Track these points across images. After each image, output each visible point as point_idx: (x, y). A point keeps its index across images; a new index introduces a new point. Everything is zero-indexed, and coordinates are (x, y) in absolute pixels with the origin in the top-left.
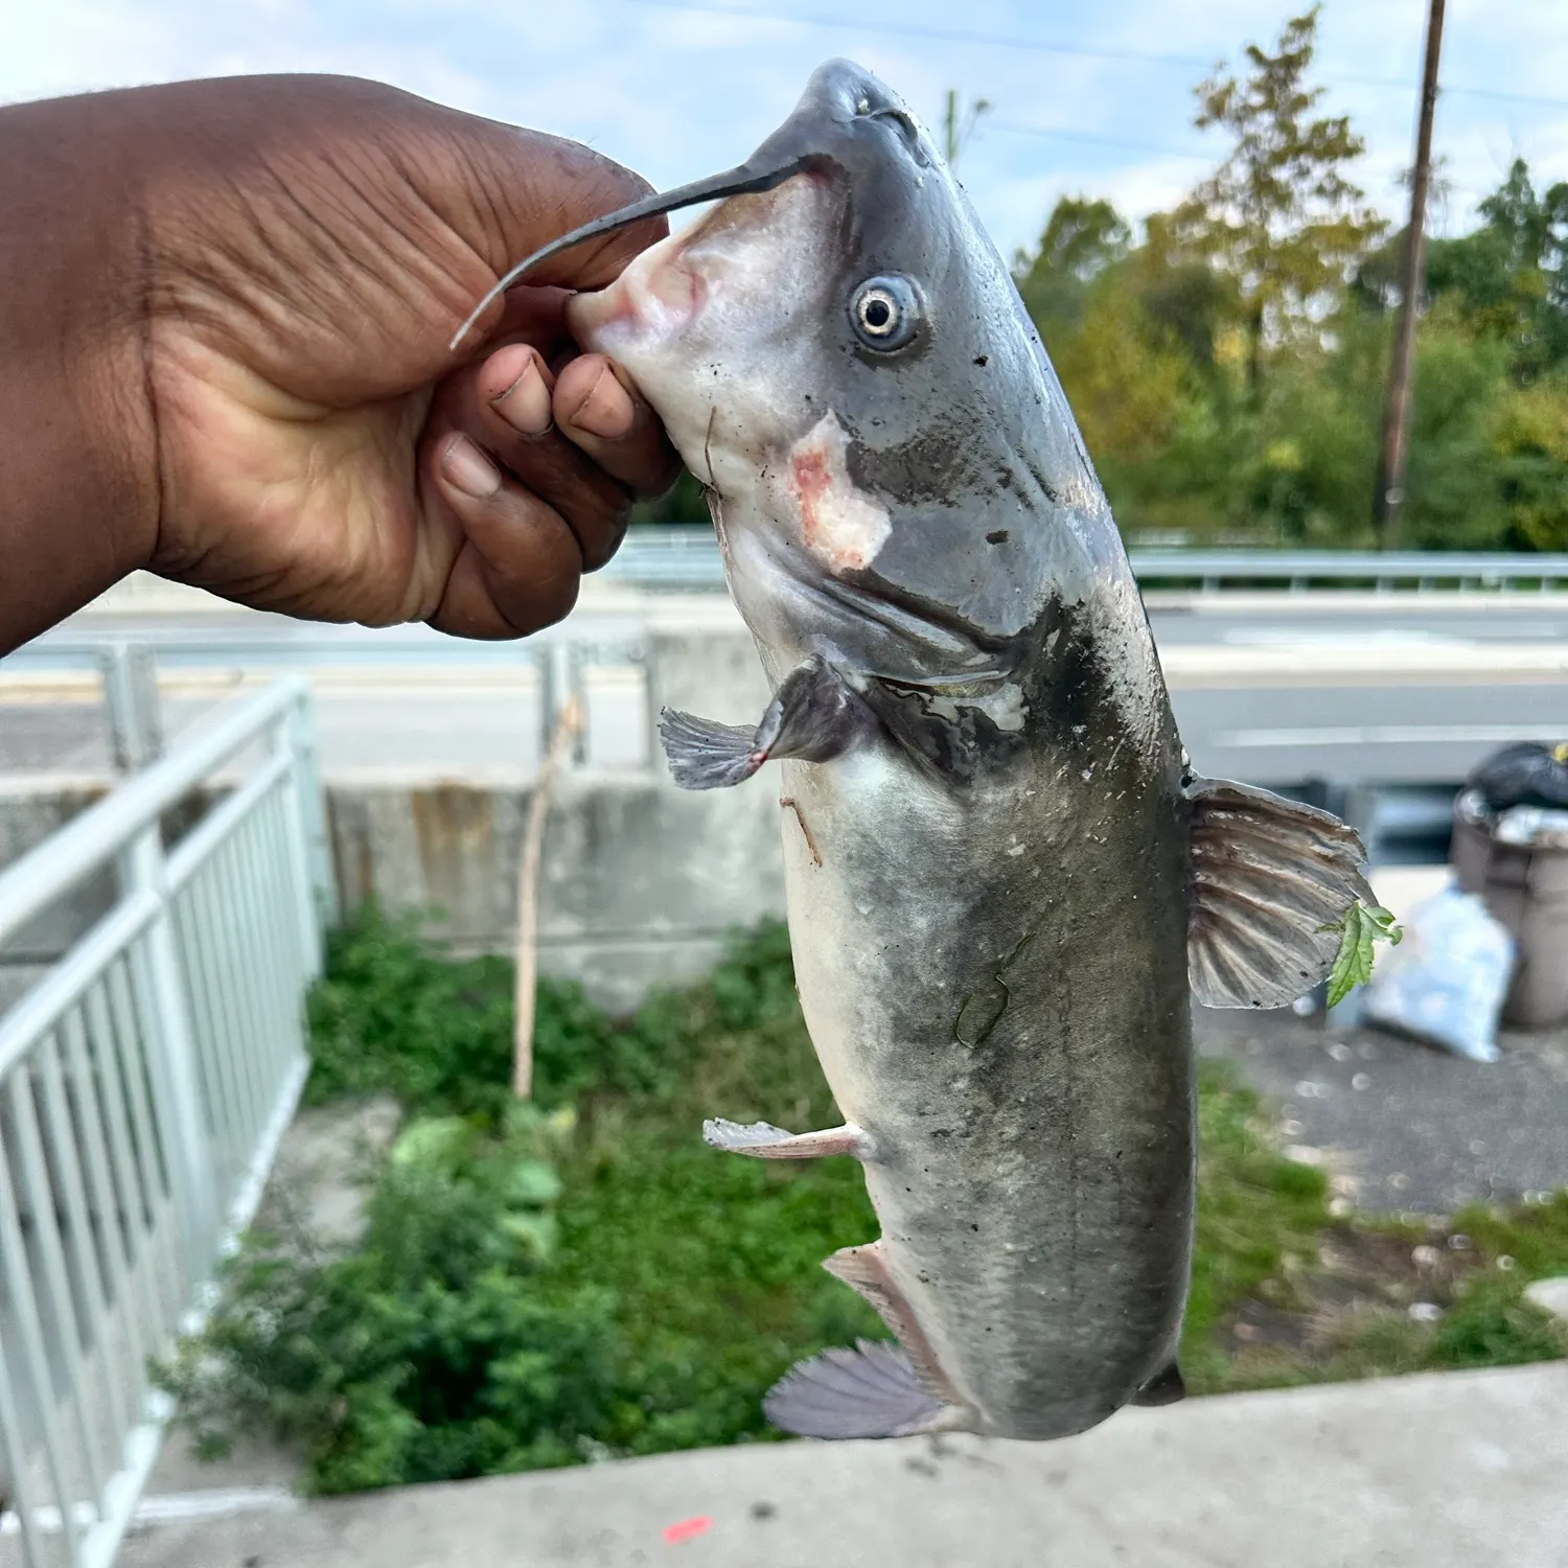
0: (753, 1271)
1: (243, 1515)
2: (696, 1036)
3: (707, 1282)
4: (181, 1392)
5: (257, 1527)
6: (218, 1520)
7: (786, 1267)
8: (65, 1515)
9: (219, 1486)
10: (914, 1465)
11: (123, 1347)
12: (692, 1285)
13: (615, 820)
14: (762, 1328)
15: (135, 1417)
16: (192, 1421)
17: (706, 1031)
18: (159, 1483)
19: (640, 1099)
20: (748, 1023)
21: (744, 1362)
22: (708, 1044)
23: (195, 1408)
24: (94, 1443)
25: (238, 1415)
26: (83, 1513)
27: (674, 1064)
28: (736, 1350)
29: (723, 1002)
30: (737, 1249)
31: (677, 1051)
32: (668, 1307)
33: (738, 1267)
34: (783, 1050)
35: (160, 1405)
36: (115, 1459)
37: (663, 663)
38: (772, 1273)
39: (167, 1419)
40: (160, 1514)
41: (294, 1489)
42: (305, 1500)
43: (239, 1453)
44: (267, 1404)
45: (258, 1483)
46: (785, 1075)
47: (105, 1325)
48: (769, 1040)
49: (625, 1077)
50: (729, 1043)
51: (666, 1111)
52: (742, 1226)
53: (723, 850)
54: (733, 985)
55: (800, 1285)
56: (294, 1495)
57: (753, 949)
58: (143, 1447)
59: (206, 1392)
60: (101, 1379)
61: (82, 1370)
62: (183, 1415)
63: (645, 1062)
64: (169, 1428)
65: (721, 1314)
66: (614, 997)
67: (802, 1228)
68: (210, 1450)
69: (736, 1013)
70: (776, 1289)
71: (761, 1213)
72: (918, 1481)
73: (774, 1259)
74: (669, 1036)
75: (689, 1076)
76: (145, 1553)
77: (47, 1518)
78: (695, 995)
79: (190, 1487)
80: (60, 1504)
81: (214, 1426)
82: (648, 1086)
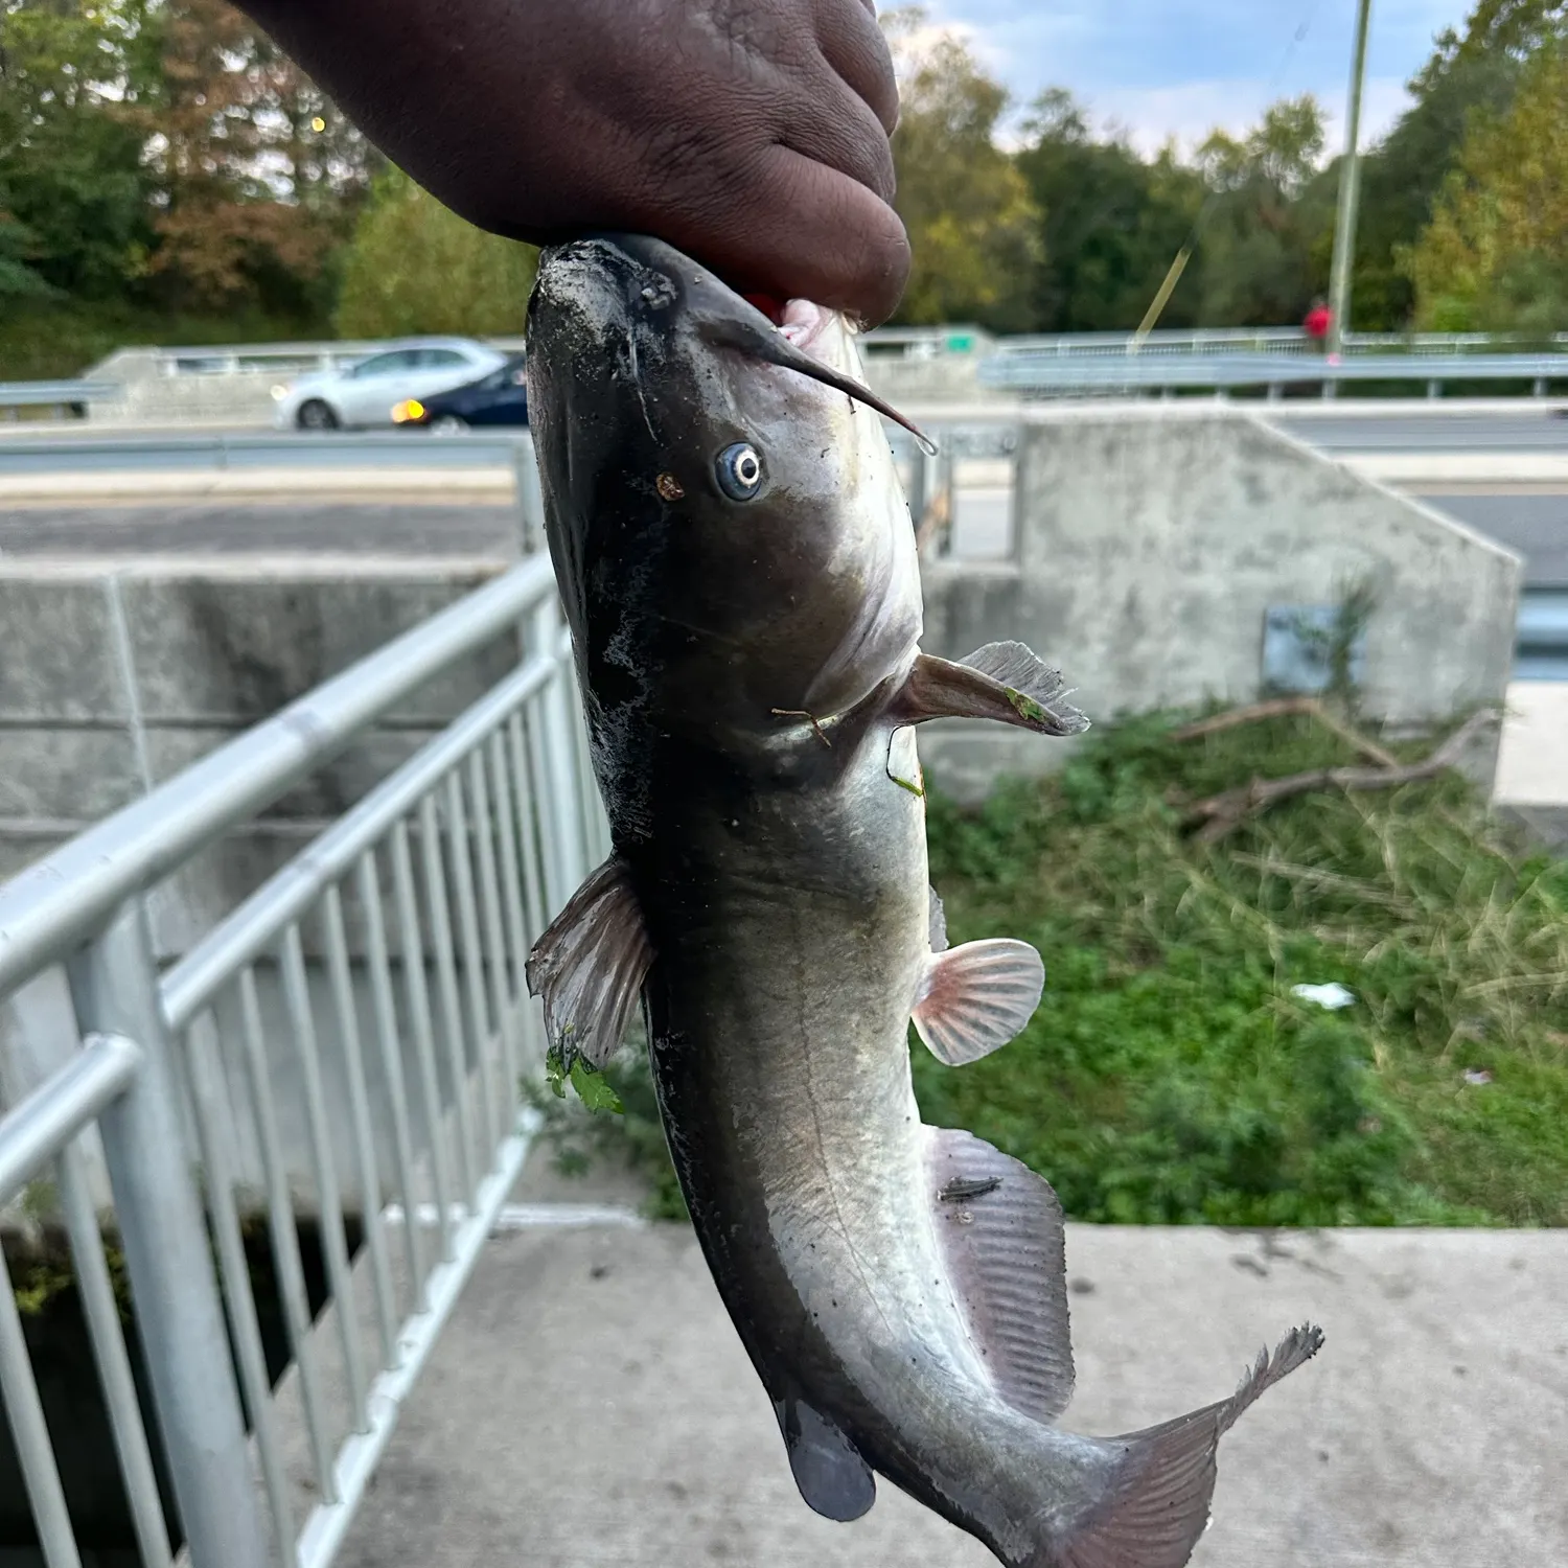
0: (1087, 1060)
1: (594, 1228)
2: (1044, 827)
3: (1038, 1067)
4: (549, 1112)
5: (605, 1241)
6: (571, 1230)
7: (1121, 1058)
8: (442, 1214)
9: (575, 1200)
10: (1244, 1263)
11: (501, 1065)
12: (1022, 1069)
13: (976, 610)
14: (1093, 1117)
15: (507, 1129)
16: (556, 1137)
17: (1054, 820)
18: (521, 1192)
19: (982, 884)
20: (1097, 815)
21: (1072, 1147)
22: (1055, 834)
23: (559, 1126)
24: (471, 1150)
25: (596, 1137)
26: (457, 1212)
27: (1020, 854)
28: (1066, 1134)
29: (1072, 794)
30: (1071, 1037)
31: (1023, 841)
32: (999, 1087)
33: (1071, 1055)
34: (1132, 844)
35: (530, 1120)
36: (488, 1166)
37: (1034, 453)
38: (1105, 1064)
39: (534, 1132)
40: (523, 1221)
41: (641, 1211)
42: (650, 1222)
43: (594, 1174)
44: (622, 1130)
45: (610, 1203)
46: (1133, 870)
47: (488, 1049)
48: (1117, 834)
49: (969, 864)
50: (1075, 834)
51: (1008, 899)
52: (1077, 1016)
53: (1082, 642)
54: (1083, 777)
55: (1134, 1079)
56: (640, 1217)
57: (1106, 742)
58: (512, 1155)
59: (569, 1112)
60: (481, 1098)
61: (465, 1088)
62: (547, 1130)
63: (989, 850)
64: (536, 1140)
65: (1051, 1097)
66: (964, 786)
67: (1141, 1022)
68: (571, 1166)
69: (1084, 806)
70: (1110, 1080)
71: (1099, 1004)
72: (1248, 1279)
73: (1110, 1050)
74: (1016, 827)
75: (1033, 866)
76: (507, 1253)
77: (426, 1214)
78: (1043, 786)
79: (549, 1199)
80: (439, 1203)
81: (574, 1143)
82: (990, 875)
